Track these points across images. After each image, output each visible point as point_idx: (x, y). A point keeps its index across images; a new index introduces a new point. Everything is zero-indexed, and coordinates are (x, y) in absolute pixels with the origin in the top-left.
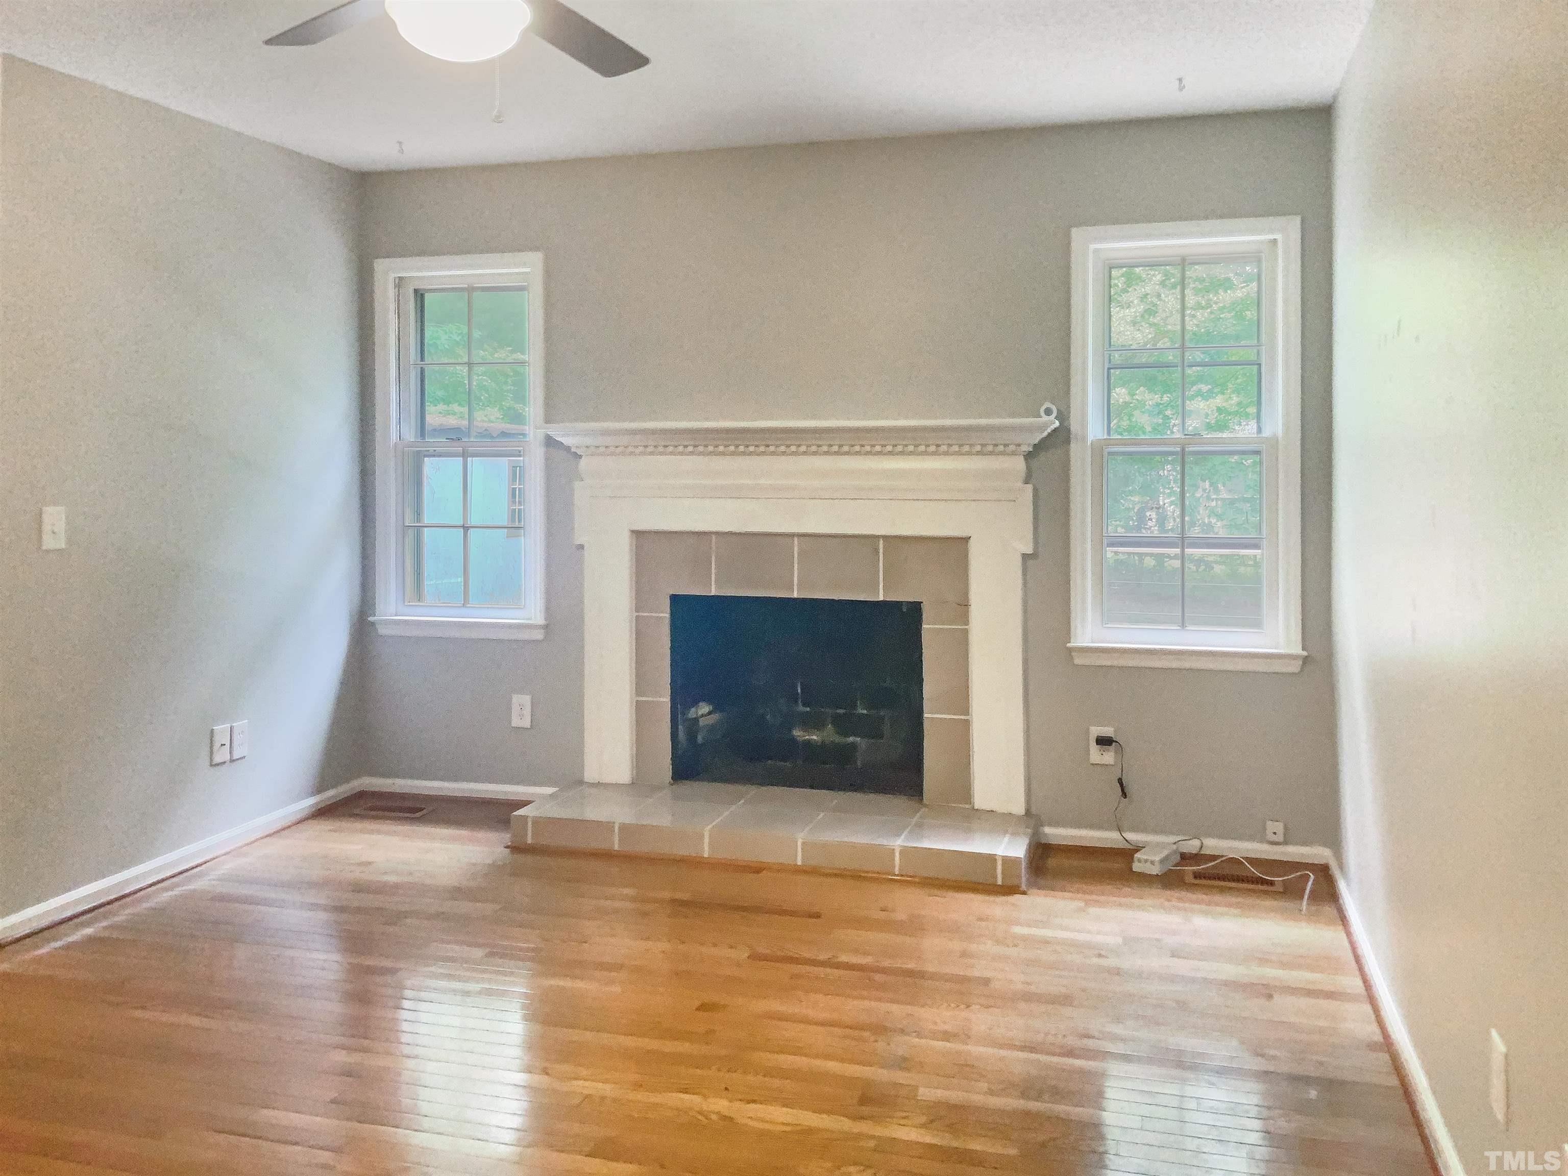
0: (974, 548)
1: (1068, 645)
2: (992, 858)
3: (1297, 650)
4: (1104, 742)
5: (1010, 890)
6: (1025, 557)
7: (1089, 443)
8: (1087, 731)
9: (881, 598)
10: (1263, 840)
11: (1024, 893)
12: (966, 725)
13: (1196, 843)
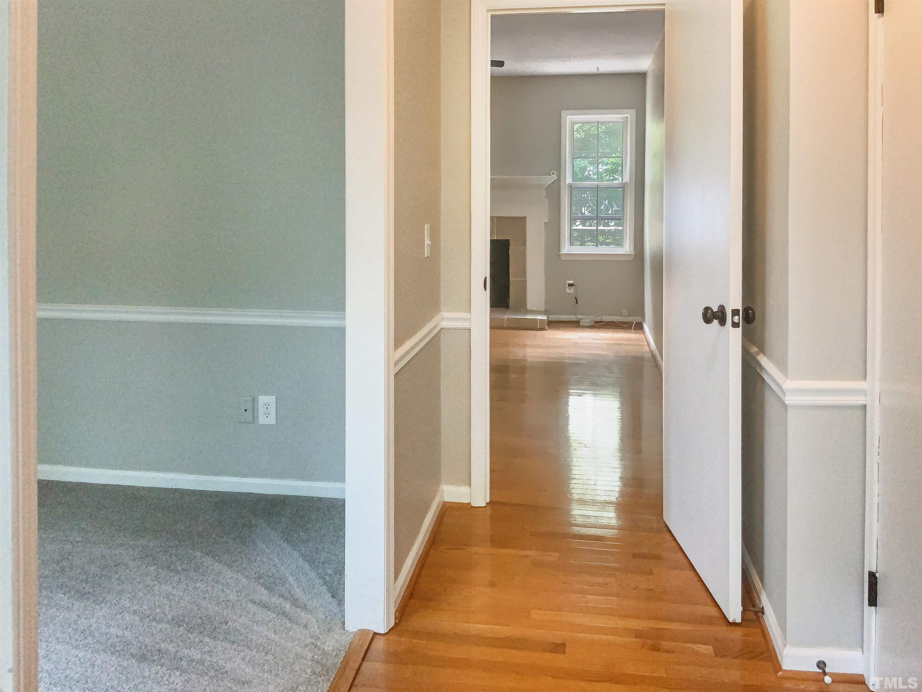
0: (528, 220)
1: (559, 253)
2: (536, 320)
3: (633, 253)
4: (570, 285)
5: (543, 329)
6: (546, 223)
7: (567, 184)
8: (566, 282)
9: (495, 238)
10: (621, 316)
11: (547, 330)
12: (525, 282)
13: (600, 317)
